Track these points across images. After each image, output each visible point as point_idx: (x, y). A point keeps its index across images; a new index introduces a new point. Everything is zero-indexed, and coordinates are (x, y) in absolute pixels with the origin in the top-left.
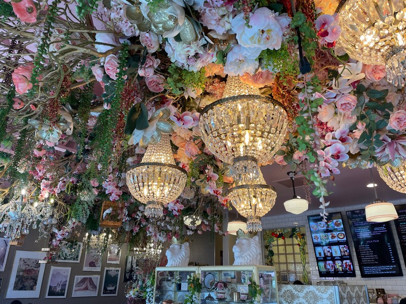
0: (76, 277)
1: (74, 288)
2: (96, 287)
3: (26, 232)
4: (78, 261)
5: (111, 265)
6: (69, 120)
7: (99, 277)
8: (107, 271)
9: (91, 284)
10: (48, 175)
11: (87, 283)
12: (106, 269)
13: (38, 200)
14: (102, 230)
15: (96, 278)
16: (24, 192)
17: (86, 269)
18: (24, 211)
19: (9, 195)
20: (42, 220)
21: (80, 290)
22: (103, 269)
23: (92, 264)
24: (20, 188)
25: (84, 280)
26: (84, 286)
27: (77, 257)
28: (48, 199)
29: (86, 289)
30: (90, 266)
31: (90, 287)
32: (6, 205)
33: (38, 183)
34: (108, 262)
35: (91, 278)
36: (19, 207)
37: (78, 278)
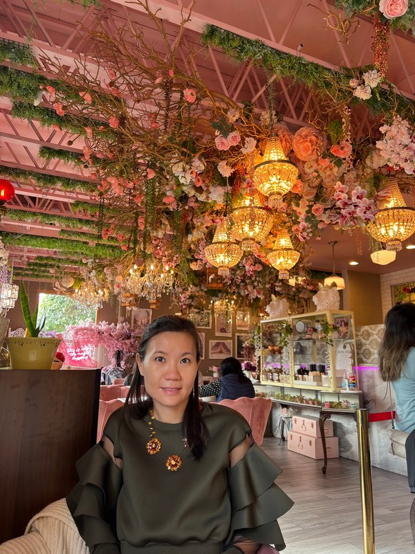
0: (210, 341)
1: (210, 351)
2: (230, 351)
3: (160, 296)
4: (210, 328)
5: (241, 331)
6: (167, 223)
7: (231, 341)
8: (238, 336)
9: (224, 348)
10: (166, 253)
11: (221, 347)
12: (237, 334)
13: (163, 272)
14: (222, 296)
15: (229, 343)
16: (152, 267)
17: (218, 334)
18: (156, 281)
19: (143, 271)
20: (168, 286)
21: (215, 353)
22: (233, 335)
23: (223, 330)
24: (149, 265)
25: (218, 345)
26: (218, 350)
27: (208, 324)
28: (169, 271)
29: (221, 352)
30: (221, 332)
31: (224, 351)
32: (143, 278)
33: (160, 259)
34: (238, 328)
35: (224, 343)
36: (151, 278)
37: (212, 343)
